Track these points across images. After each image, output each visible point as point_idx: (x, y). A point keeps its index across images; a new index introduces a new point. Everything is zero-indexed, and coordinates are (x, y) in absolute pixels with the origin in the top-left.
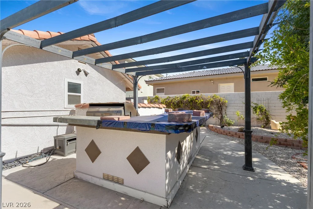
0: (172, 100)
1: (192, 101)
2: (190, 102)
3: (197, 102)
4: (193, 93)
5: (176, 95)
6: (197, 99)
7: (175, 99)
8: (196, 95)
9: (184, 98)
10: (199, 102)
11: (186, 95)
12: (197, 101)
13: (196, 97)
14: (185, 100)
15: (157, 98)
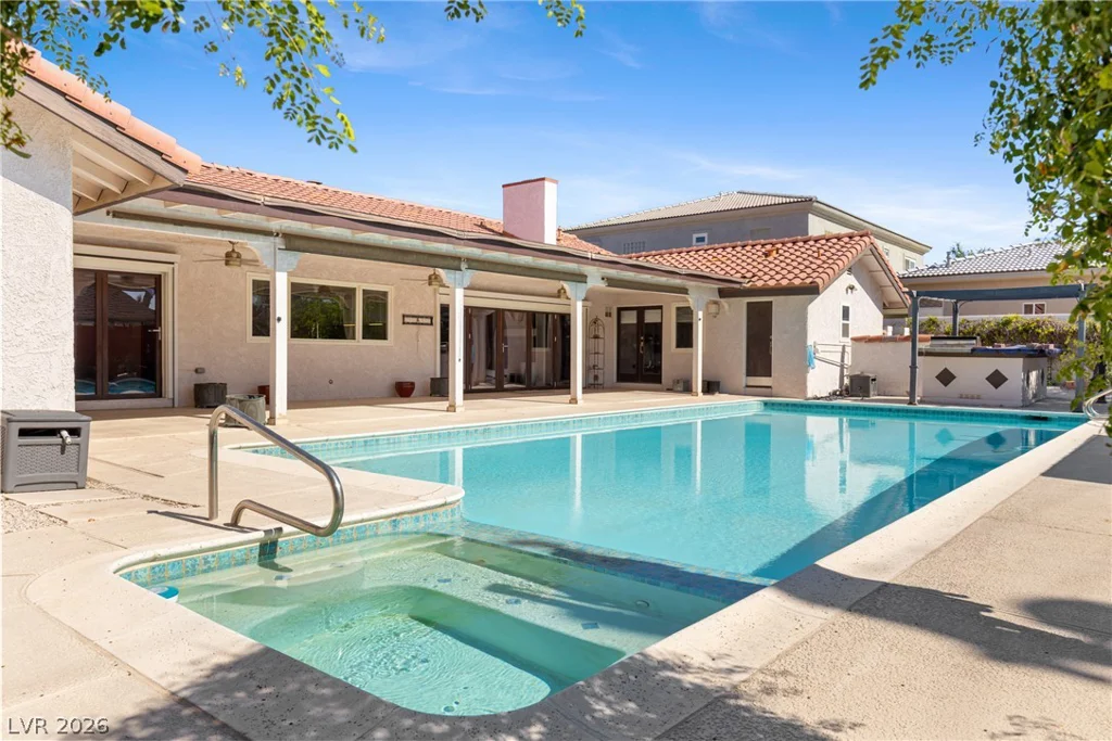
0: (974, 329)
1: (1026, 330)
2: (1021, 333)
3: (1038, 333)
4: (1026, 313)
5: (986, 317)
6: (1039, 327)
7: (983, 326)
8: (1034, 316)
9: (1007, 323)
10: (1042, 332)
11: (1010, 316)
12: (1040, 331)
13: (1038, 321)
14: (1010, 328)
15: (934, 322)
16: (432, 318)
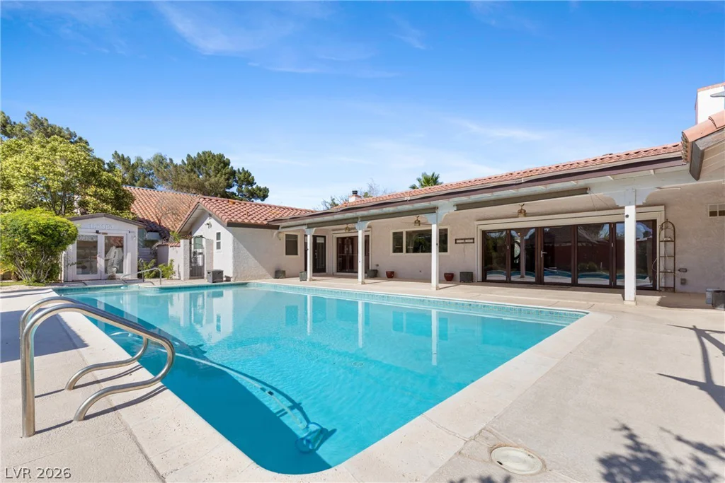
16: (473, 239)
